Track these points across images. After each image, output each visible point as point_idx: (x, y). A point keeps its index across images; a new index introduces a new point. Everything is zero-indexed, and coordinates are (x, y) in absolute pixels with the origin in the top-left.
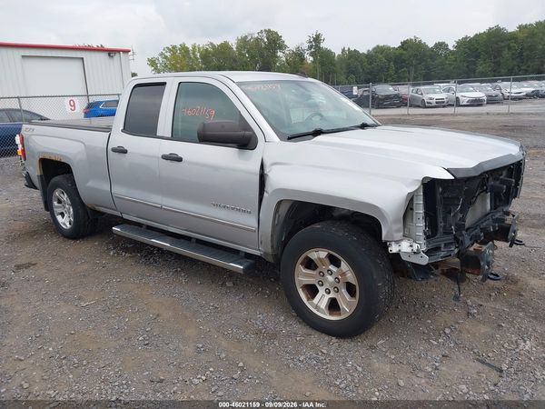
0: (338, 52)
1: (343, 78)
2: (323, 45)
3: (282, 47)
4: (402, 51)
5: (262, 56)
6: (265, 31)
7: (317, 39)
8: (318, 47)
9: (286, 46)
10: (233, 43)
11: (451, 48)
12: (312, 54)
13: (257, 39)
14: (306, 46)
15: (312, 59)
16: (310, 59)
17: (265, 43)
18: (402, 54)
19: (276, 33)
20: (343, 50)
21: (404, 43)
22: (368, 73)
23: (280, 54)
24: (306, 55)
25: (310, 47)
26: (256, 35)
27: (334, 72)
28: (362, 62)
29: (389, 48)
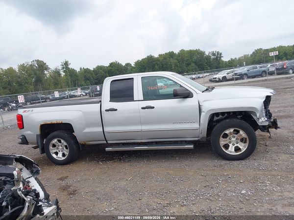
0: (78, 70)
1: (83, 83)
2: (70, 67)
3: (47, 68)
4: (110, 68)
5: (35, 74)
6: (36, 60)
7: (66, 64)
8: (67, 68)
9: (49, 68)
10: (16, 68)
11: (133, 65)
12: (64, 72)
13: (31, 65)
14: (60, 67)
15: (64, 74)
16: (63, 74)
17: (36, 67)
18: (111, 70)
19: (43, 62)
20: (81, 69)
21: (111, 64)
22: (96, 79)
23: (46, 72)
24: (61, 72)
25: (63, 68)
26: (30, 63)
27: (78, 80)
28: (92, 74)
29: (104, 67)
